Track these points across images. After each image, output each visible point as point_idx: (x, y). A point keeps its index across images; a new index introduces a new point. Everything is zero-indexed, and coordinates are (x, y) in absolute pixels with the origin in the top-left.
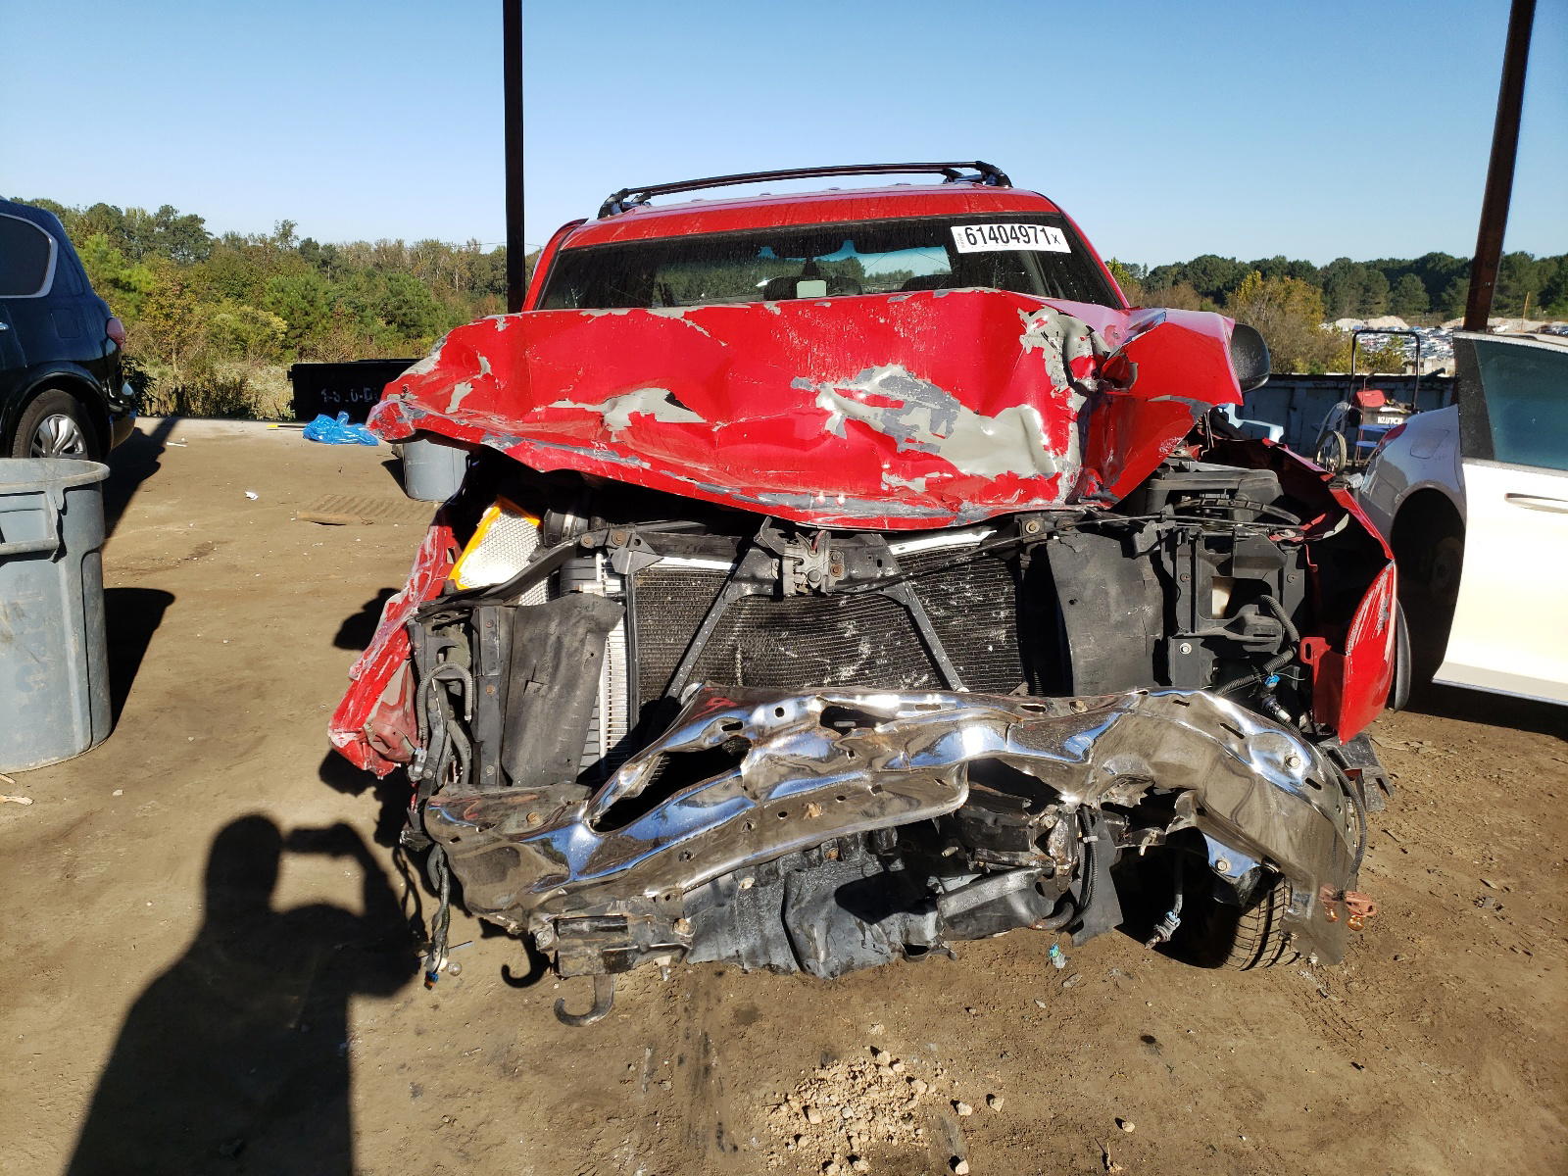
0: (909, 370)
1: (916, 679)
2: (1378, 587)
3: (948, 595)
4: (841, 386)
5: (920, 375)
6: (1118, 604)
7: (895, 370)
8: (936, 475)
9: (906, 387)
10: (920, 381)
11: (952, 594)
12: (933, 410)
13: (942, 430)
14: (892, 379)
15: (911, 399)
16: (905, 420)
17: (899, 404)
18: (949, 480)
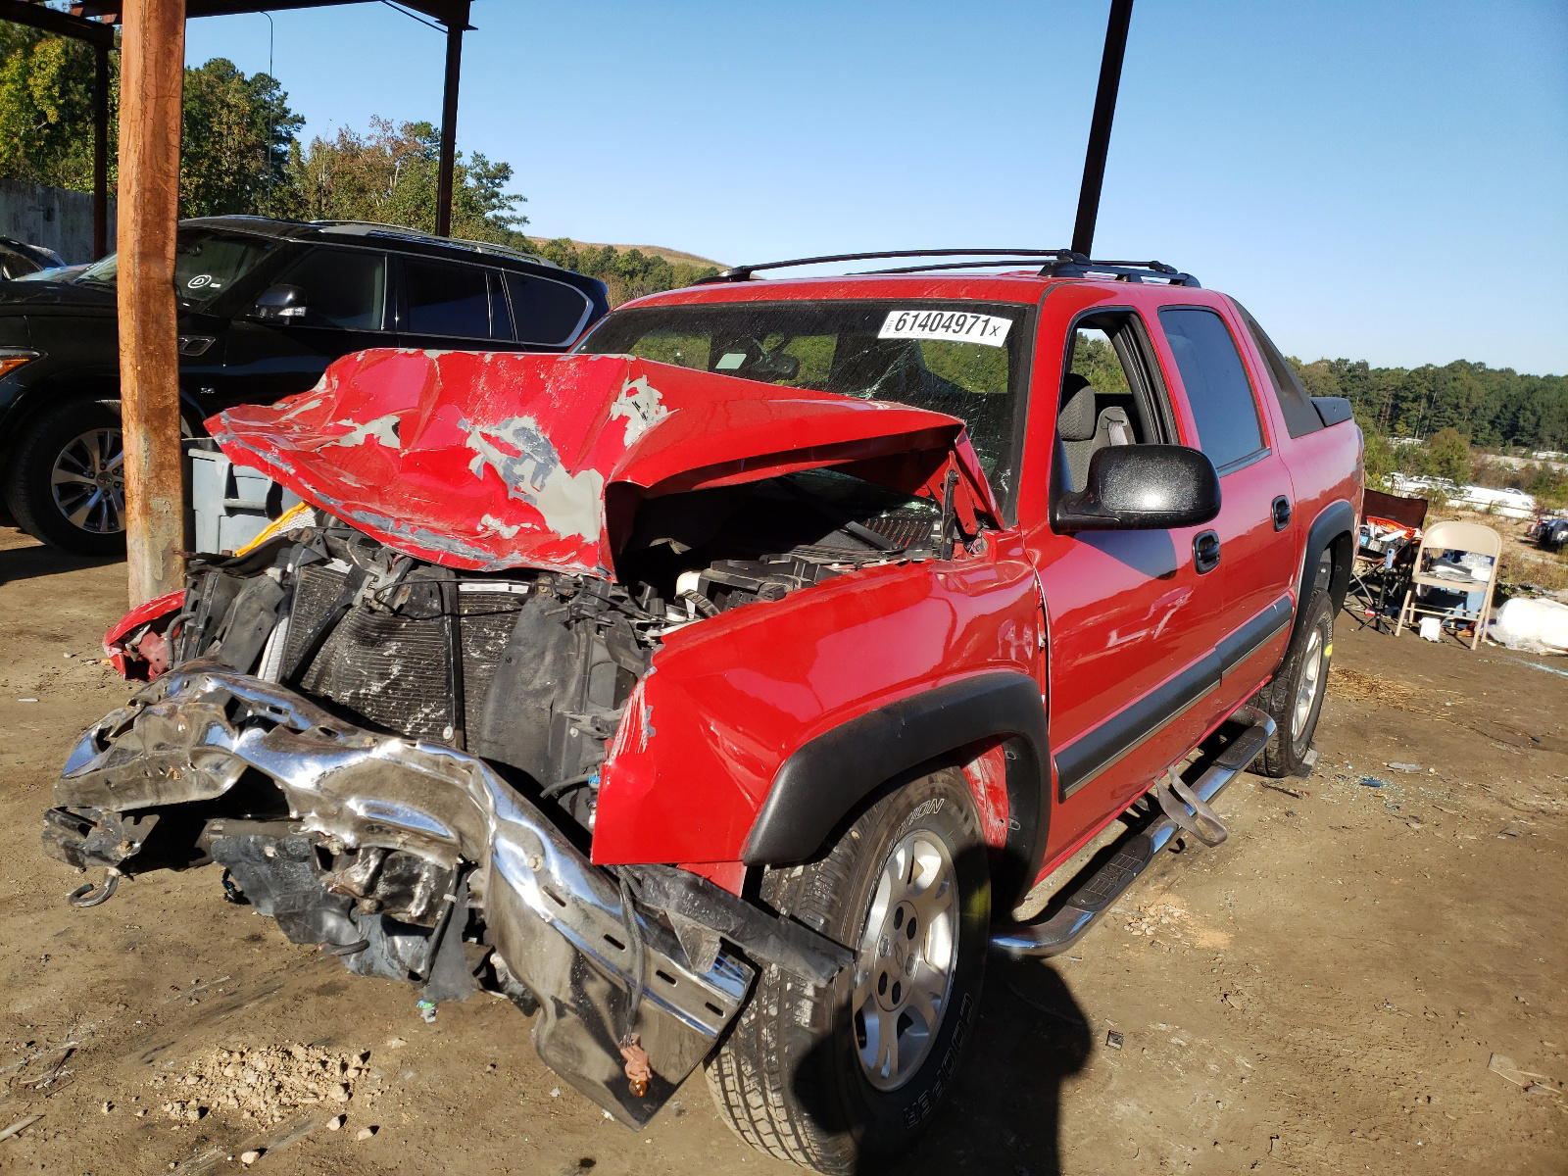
0: (538, 423)
1: (433, 711)
2: (636, 696)
3: (487, 638)
4: (486, 431)
5: (544, 430)
6: (545, 673)
7: (529, 422)
8: (528, 525)
9: (531, 438)
10: (541, 436)
11: (491, 638)
12: (538, 463)
13: (537, 485)
14: (522, 432)
15: (528, 450)
16: (518, 470)
17: (518, 453)
18: (537, 532)
